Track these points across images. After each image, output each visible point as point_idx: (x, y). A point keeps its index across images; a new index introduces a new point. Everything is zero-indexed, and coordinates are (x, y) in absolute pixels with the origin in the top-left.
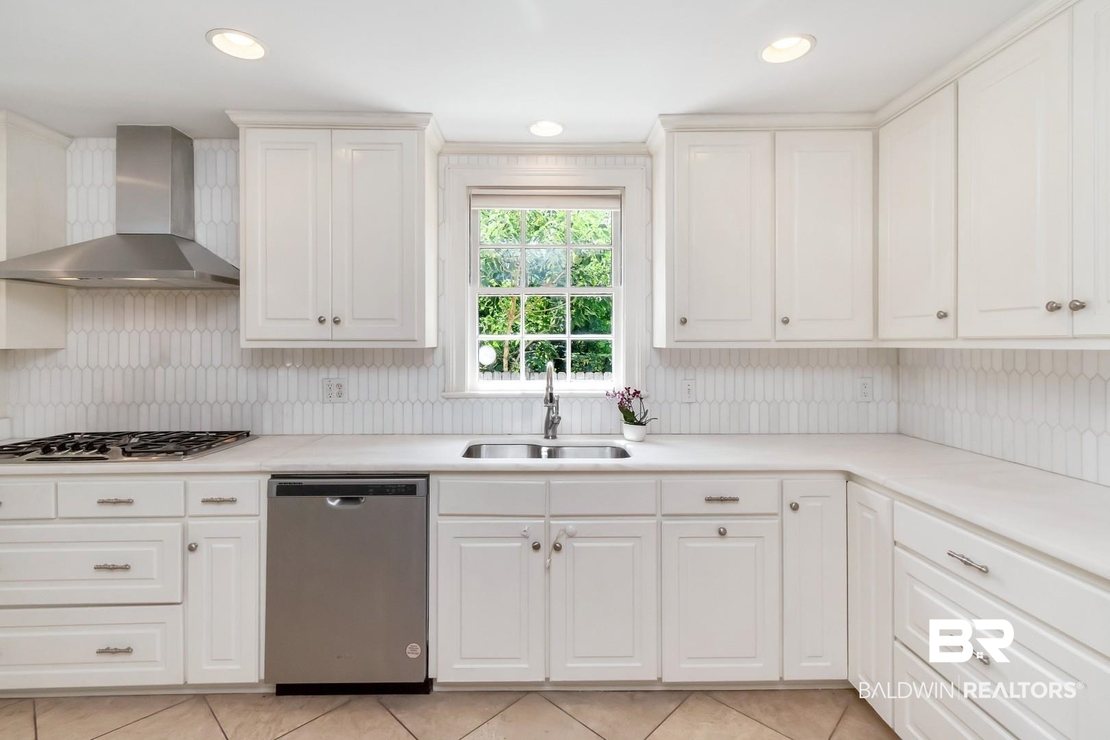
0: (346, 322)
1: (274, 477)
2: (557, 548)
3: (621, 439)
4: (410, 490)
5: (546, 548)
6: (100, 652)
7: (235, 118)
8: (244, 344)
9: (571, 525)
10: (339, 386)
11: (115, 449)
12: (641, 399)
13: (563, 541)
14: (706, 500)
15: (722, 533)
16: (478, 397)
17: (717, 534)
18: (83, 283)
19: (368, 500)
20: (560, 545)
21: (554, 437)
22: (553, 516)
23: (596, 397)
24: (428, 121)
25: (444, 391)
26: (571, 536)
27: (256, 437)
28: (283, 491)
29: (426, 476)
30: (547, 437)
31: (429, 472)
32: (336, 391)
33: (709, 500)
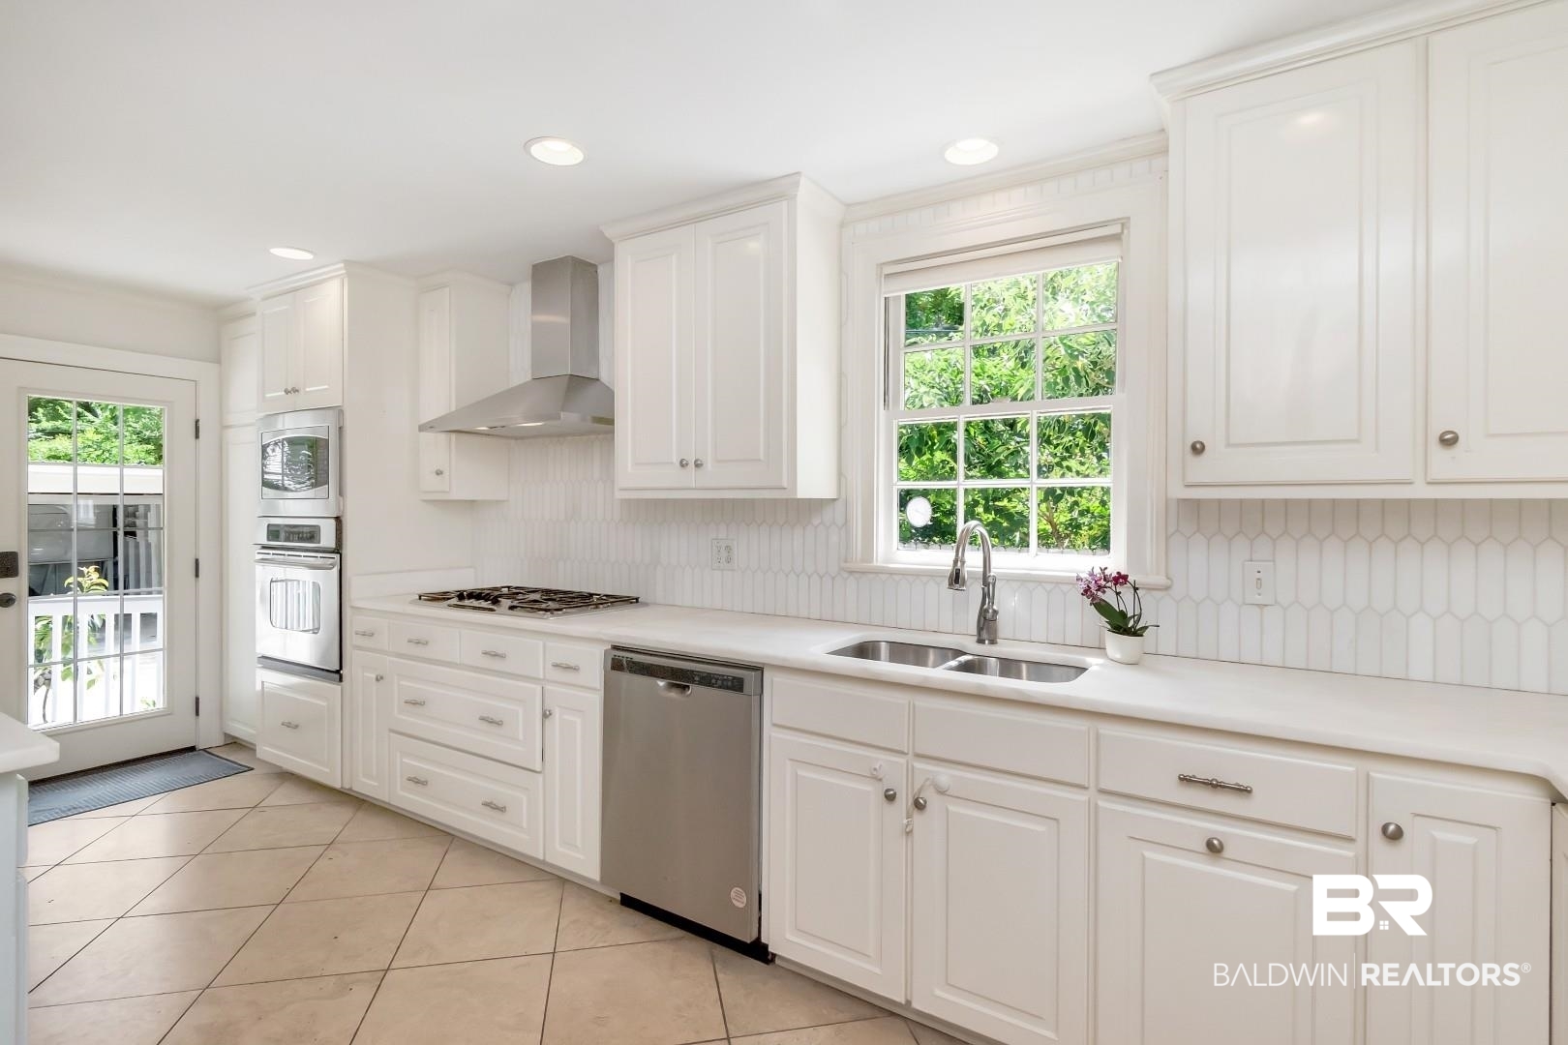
0: (709, 465)
1: (615, 648)
2: (919, 806)
3: (1098, 656)
4: (737, 685)
5: (904, 801)
6: (486, 804)
7: (609, 233)
8: (619, 495)
9: (945, 776)
10: (728, 548)
11: (506, 603)
12: (1136, 589)
13: (930, 796)
14: (1180, 778)
15: (1214, 848)
16: (892, 573)
17: (1203, 848)
18: (493, 431)
19: (695, 689)
20: (925, 802)
21: (993, 642)
22: (919, 756)
23: (1057, 582)
24: (797, 184)
25: (846, 562)
26: (942, 792)
27: (646, 604)
28: (617, 665)
29: (758, 669)
30: (981, 641)
31: (764, 664)
32: (724, 554)
33: (1186, 780)
